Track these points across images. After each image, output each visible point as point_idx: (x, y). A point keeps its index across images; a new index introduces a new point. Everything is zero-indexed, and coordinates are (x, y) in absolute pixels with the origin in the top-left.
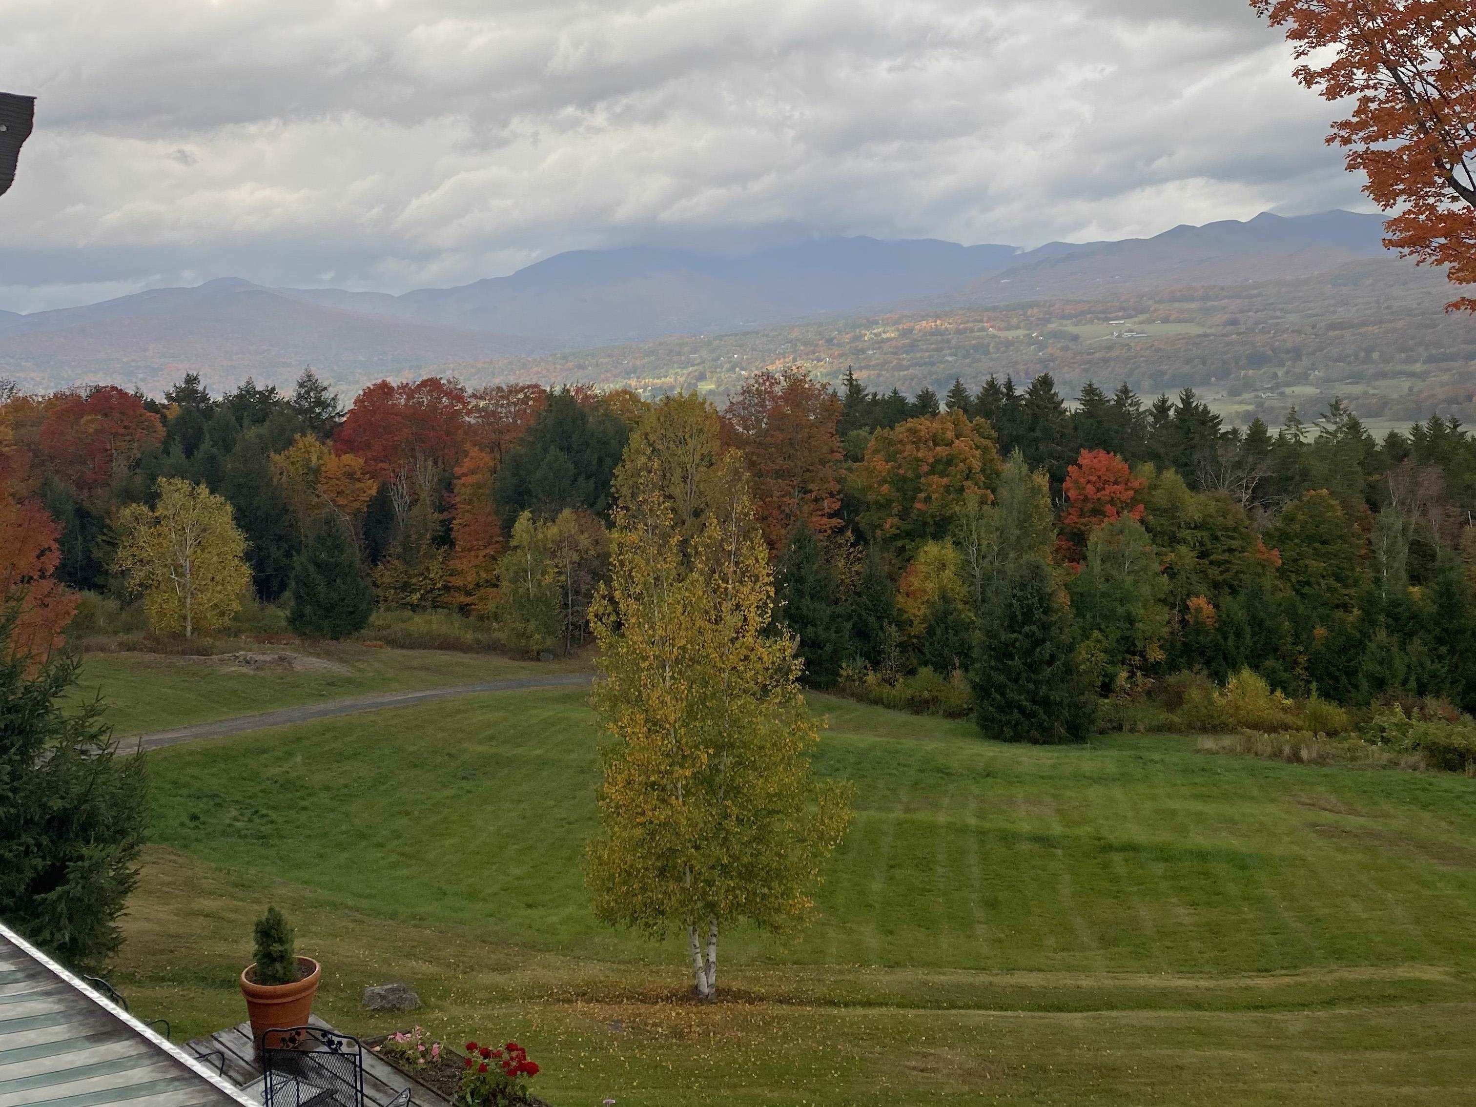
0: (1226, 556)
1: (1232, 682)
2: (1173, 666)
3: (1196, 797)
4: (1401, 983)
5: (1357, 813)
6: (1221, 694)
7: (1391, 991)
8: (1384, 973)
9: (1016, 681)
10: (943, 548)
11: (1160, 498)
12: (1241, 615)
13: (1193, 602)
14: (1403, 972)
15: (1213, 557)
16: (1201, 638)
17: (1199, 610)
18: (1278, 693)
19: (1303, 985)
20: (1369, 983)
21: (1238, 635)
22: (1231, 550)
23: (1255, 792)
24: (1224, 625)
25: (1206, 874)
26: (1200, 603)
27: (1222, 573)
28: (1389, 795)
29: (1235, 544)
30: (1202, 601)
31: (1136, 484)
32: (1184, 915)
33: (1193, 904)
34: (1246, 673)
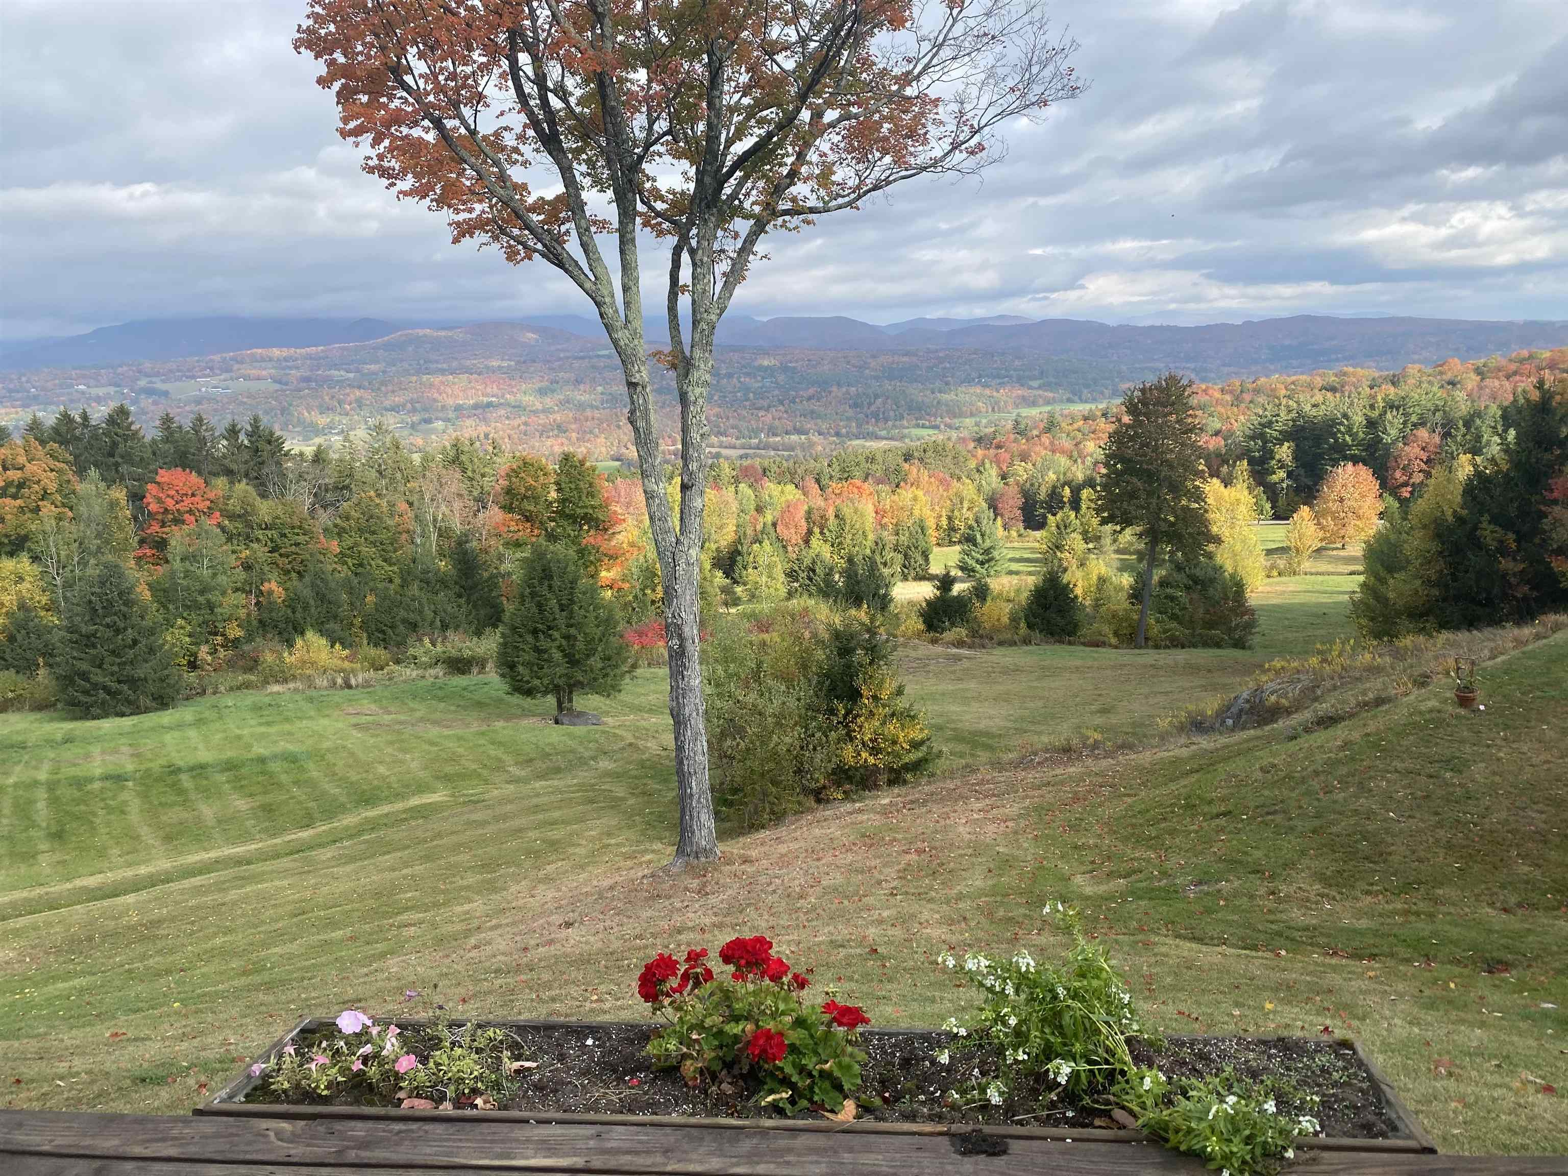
0: (293, 548)
1: (299, 642)
2: (250, 638)
3: (261, 724)
4: (411, 809)
5: (390, 713)
6: (290, 654)
7: (404, 816)
8: (399, 806)
9: (100, 667)
10: (18, 563)
11: (234, 505)
12: (307, 593)
13: (266, 587)
14: (415, 801)
15: (283, 551)
16: (274, 614)
17: (270, 592)
18: (337, 646)
19: (335, 828)
20: (387, 815)
21: (306, 608)
22: (297, 544)
23: (312, 713)
24: (293, 602)
25: (263, 773)
26: (274, 587)
27: (290, 562)
28: (414, 698)
29: (301, 539)
30: (274, 586)
31: (211, 496)
32: (241, 804)
33: (251, 795)
34: (310, 635)
